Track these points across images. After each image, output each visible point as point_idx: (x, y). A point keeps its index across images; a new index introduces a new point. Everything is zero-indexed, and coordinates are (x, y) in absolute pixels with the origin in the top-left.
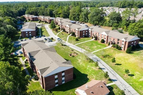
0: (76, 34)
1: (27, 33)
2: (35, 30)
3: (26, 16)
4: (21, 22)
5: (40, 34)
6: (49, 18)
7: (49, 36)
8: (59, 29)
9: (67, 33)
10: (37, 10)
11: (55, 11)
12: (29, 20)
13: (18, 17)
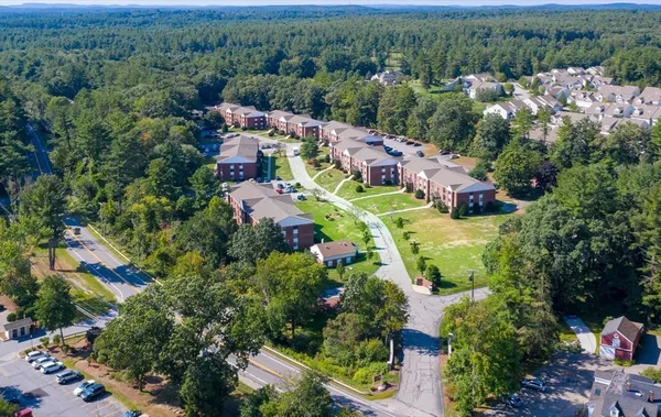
0: (365, 176)
1: (232, 167)
2: (254, 161)
3: (226, 109)
4: (208, 133)
5: (269, 172)
6: (303, 123)
7: (293, 178)
8: (328, 160)
9: (346, 172)
10: (269, 86)
11: (330, 95)
12: (237, 125)
13: (195, 112)
